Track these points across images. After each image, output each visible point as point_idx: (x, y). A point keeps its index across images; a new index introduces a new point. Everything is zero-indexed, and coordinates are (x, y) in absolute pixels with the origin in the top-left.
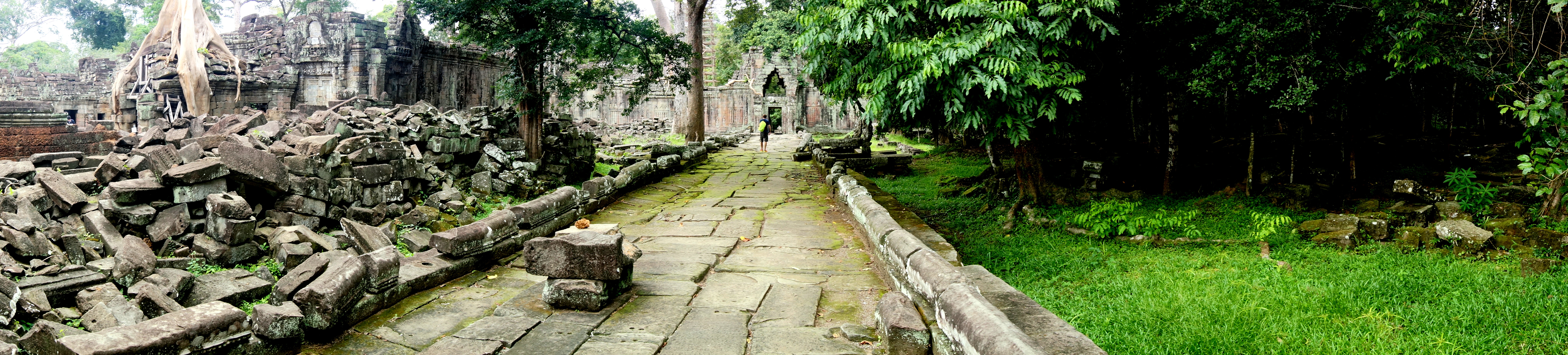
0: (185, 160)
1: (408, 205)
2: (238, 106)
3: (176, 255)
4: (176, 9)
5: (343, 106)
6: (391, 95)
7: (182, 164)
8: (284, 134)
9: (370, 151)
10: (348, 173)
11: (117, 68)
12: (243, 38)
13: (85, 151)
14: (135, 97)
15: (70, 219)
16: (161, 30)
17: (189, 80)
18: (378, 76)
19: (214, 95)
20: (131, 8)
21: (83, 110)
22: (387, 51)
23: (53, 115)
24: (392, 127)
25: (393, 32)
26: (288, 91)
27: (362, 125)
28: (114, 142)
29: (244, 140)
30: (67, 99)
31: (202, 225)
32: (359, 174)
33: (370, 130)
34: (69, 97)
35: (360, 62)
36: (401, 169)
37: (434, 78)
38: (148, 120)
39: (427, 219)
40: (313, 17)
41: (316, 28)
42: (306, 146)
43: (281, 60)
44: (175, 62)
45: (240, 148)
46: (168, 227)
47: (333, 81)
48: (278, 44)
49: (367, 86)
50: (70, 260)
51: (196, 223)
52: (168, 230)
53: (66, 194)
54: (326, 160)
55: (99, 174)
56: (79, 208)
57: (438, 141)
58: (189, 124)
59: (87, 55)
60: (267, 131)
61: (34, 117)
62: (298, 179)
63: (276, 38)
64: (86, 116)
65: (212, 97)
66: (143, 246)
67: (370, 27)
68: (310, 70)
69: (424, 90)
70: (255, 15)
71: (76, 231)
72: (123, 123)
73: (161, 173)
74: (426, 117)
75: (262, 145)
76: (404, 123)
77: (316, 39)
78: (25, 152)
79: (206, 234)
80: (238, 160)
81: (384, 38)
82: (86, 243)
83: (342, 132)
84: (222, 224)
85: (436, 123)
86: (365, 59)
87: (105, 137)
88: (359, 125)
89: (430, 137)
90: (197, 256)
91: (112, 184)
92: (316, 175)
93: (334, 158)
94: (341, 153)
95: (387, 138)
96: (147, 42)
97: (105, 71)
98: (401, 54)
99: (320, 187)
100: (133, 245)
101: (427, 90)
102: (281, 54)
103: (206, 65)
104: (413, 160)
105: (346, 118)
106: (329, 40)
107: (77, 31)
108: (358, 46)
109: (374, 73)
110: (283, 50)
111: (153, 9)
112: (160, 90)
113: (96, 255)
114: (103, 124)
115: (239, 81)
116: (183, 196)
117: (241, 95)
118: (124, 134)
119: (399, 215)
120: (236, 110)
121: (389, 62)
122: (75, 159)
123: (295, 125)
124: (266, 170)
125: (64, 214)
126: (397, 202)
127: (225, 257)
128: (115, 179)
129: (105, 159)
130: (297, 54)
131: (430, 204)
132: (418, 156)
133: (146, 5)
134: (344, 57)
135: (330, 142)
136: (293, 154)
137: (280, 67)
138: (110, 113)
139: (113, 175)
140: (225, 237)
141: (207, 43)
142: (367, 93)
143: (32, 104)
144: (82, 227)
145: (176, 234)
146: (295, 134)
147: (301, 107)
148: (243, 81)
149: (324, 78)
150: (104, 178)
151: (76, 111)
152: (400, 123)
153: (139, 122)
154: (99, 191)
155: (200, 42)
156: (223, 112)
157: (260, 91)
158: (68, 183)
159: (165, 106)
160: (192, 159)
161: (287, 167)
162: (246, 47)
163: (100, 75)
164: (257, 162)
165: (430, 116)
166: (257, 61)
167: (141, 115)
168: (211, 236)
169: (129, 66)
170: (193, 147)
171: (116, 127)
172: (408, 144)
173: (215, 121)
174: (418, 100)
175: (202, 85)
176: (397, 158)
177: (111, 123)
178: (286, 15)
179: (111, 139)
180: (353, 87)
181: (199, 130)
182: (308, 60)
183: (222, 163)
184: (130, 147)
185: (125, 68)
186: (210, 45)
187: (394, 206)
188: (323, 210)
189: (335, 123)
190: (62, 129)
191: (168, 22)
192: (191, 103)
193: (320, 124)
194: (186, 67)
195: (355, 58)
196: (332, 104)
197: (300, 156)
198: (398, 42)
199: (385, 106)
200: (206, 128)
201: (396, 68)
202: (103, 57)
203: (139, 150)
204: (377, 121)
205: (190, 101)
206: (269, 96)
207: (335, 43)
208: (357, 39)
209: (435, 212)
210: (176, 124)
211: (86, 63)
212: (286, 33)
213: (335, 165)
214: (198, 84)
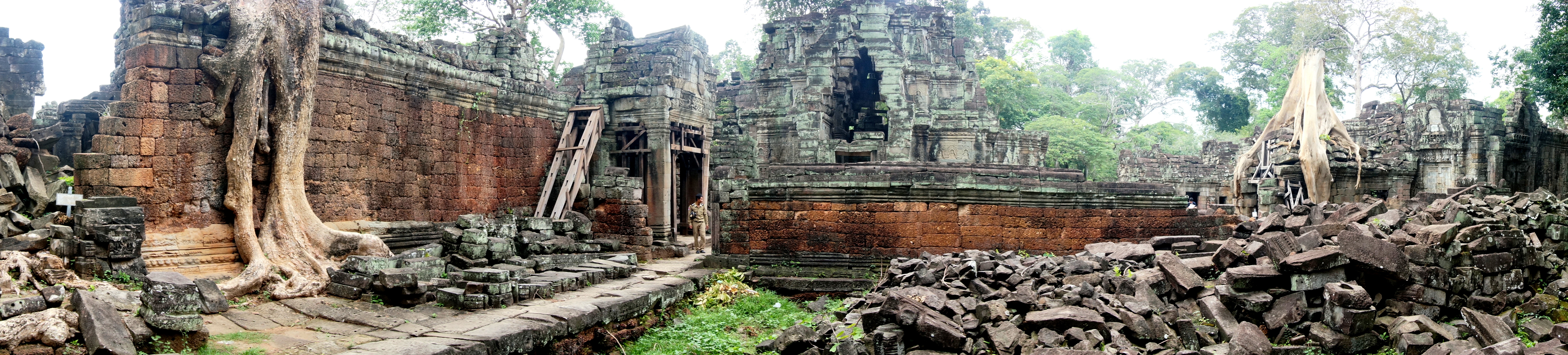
0: (1304, 248)
1: (1528, 294)
2: (1358, 193)
3: (1292, 343)
4: (1300, 95)
5: (1462, 194)
6: (1509, 183)
7: (1301, 251)
8: (1404, 222)
9: (1490, 239)
10: (1468, 262)
11: (1240, 152)
12: (1364, 125)
13: (1205, 234)
14: (1257, 182)
15: (1186, 304)
16: (1285, 115)
17: (1310, 166)
18: (1497, 163)
19: (1335, 181)
20: (1256, 91)
21: (1205, 192)
22: (1505, 138)
23: (1174, 198)
24: (1512, 215)
25: (1511, 120)
26: (1408, 179)
27: (1482, 213)
28: (1234, 226)
29: (1364, 228)
30: (1190, 181)
31: (1320, 313)
32: (1479, 263)
33: (1490, 219)
34: (1192, 179)
35: (1479, 149)
36: (1521, 257)
37: (1551, 165)
38: (1268, 205)
39: (1547, 307)
40: (1432, 105)
41: (1435, 116)
42: (1427, 235)
43: (1401, 147)
44: (1297, 147)
45: (1360, 237)
46: (1284, 315)
47: (1452, 168)
48: (1398, 131)
49: (1486, 173)
50: (1184, 345)
51: (1312, 311)
52: (1285, 318)
53: (1182, 279)
54: (1446, 249)
55: (1216, 259)
56: (1195, 293)
57: (1557, 229)
58: (1309, 211)
59: (1211, 138)
60: (1387, 219)
61: (1155, 200)
62: (1419, 268)
63: (1395, 125)
64: (1208, 199)
65: (1332, 183)
66: (1259, 333)
67: (1489, 114)
68: (1429, 157)
69: (1542, 177)
70: (1376, 102)
71: (1191, 315)
72: (1244, 207)
73: (1279, 260)
74: (1545, 205)
75: (1382, 234)
76: (1524, 211)
77: (1436, 126)
78: (1145, 234)
79: (1323, 323)
80: (1358, 249)
81: (1502, 125)
82: (1201, 328)
83: (1462, 220)
84: (1339, 313)
85: (1555, 211)
86: (1483, 146)
87: (1225, 221)
88: (1479, 214)
89: (1549, 225)
90: (1313, 345)
91: (1230, 270)
92: (1437, 264)
93: (1454, 247)
94: (1462, 242)
95: (1507, 226)
96: (1270, 127)
97: (1228, 154)
98: (1518, 141)
99: (1441, 276)
100: (1248, 332)
101: (1545, 177)
102: (1400, 142)
103: (1328, 152)
104: (1532, 248)
105: (1465, 206)
106: (1448, 127)
107: (1202, 113)
108: (1477, 133)
109: (1492, 160)
110: (1402, 137)
111: (1277, 94)
112: (1281, 175)
113: (1211, 340)
114: (1223, 208)
115: (1360, 168)
116: (1299, 284)
117: (1361, 182)
118: (1244, 218)
119: (1519, 304)
120: (1356, 197)
121: (1507, 149)
122: (1193, 243)
123: (1415, 214)
124: (1386, 259)
125: (1181, 298)
126: (1517, 291)
127: (1342, 347)
128: (1232, 265)
129: (1224, 244)
130: (1416, 141)
131: (1550, 292)
132: (1537, 244)
133: (1270, 89)
134: (1463, 145)
135: (1451, 231)
136: (1414, 244)
137: (1399, 154)
138: (1231, 197)
139: (1231, 260)
140: (1342, 326)
141: (1329, 130)
142: (1486, 180)
143: (1153, 187)
144: (1197, 312)
145: (1293, 321)
146: (1415, 222)
147: (1421, 195)
148: (1363, 168)
149: (1443, 165)
150: (1222, 263)
151: (1198, 194)
152: (1520, 211)
153: (1260, 207)
154: (1216, 276)
155: (1322, 128)
156: (1344, 200)
157: (1380, 178)
158: (1184, 267)
159: (1286, 191)
160: (1311, 247)
161: (1408, 256)
162: (1366, 134)
163: (1223, 158)
164: (1377, 252)
165: (1549, 204)
166: (1377, 148)
167: (1261, 201)
168: (1327, 325)
169: (1251, 151)
170: (1313, 235)
171: (1237, 211)
172: (1528, 232)
173: (1335, 209)
174: (1536, 187)
175: (1324, 172)
176: (1518, 246)
177: (1232, 208)
178: (1405, 101)
179: (1231, 223)
180: (1472, 174)
181: (1319, 217)
182: (1428, 147)
183: (1340, 252)
184: (1250, 232)
185: (1247, 152)
186: (1332, 131)
187: (1514, 295)
188: (1444, 299)
189: (1455, 211)
190: (1182, 211)
191: (1291, 108)
192: (1312, 189)
193: (1440, 213)
194: (1308, 153)
195: (1474, 146)
196: (1451, 191)
197: (1420, 245)
198: (1516, 129)
199: (1504, 194)
200: (1326, 216)
201: (1514, 155)
202: (1227, 140)
203: (1258, 236)
204: (1496, 209)
205: (1311, 188)
206: (1389, 183)
207: (1454, 130)
208: (1476, 127)
209: (1554, 301)
210: (1295, 210)
211: (1210, 146)
212: (1405, 120)
213: (1456, 254)
214: (1319, 171)
